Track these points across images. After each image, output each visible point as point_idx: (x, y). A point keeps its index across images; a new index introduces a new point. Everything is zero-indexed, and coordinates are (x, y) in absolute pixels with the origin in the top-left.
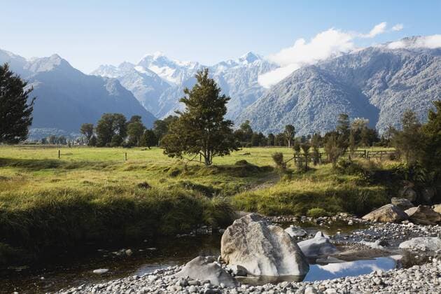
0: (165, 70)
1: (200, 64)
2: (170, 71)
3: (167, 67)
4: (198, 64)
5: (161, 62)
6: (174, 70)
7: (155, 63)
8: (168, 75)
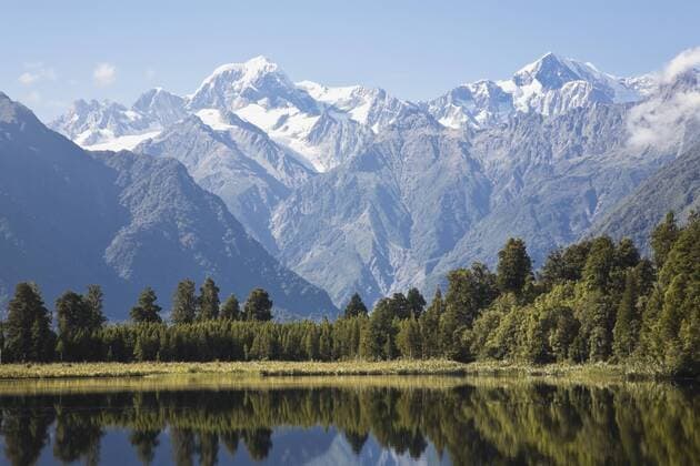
0: (284, 119)
1: (390, 95)
2: (302, 123)
3: (292, 110)
4: (382, 95)
5: (272, 90)
6: (315, 119)
7: (250, 96)
8: (295, 135)
